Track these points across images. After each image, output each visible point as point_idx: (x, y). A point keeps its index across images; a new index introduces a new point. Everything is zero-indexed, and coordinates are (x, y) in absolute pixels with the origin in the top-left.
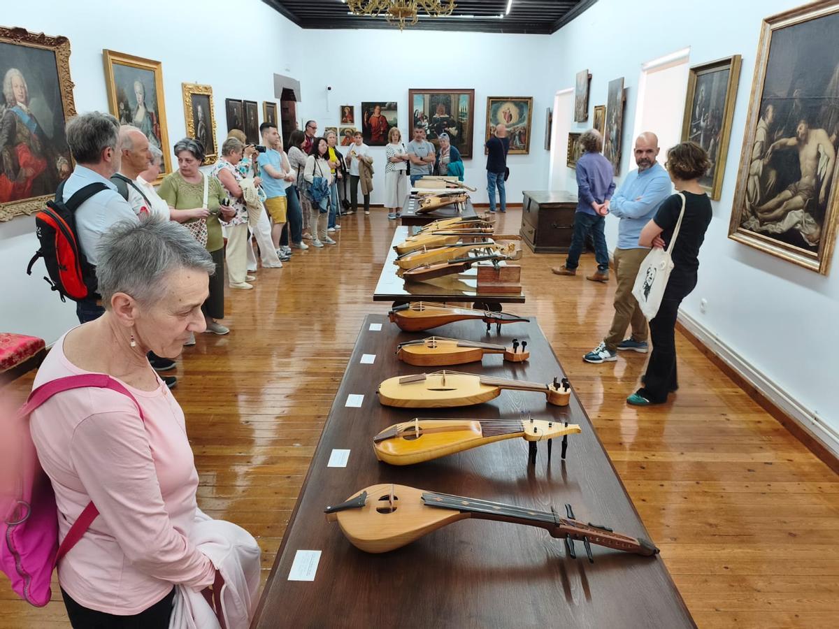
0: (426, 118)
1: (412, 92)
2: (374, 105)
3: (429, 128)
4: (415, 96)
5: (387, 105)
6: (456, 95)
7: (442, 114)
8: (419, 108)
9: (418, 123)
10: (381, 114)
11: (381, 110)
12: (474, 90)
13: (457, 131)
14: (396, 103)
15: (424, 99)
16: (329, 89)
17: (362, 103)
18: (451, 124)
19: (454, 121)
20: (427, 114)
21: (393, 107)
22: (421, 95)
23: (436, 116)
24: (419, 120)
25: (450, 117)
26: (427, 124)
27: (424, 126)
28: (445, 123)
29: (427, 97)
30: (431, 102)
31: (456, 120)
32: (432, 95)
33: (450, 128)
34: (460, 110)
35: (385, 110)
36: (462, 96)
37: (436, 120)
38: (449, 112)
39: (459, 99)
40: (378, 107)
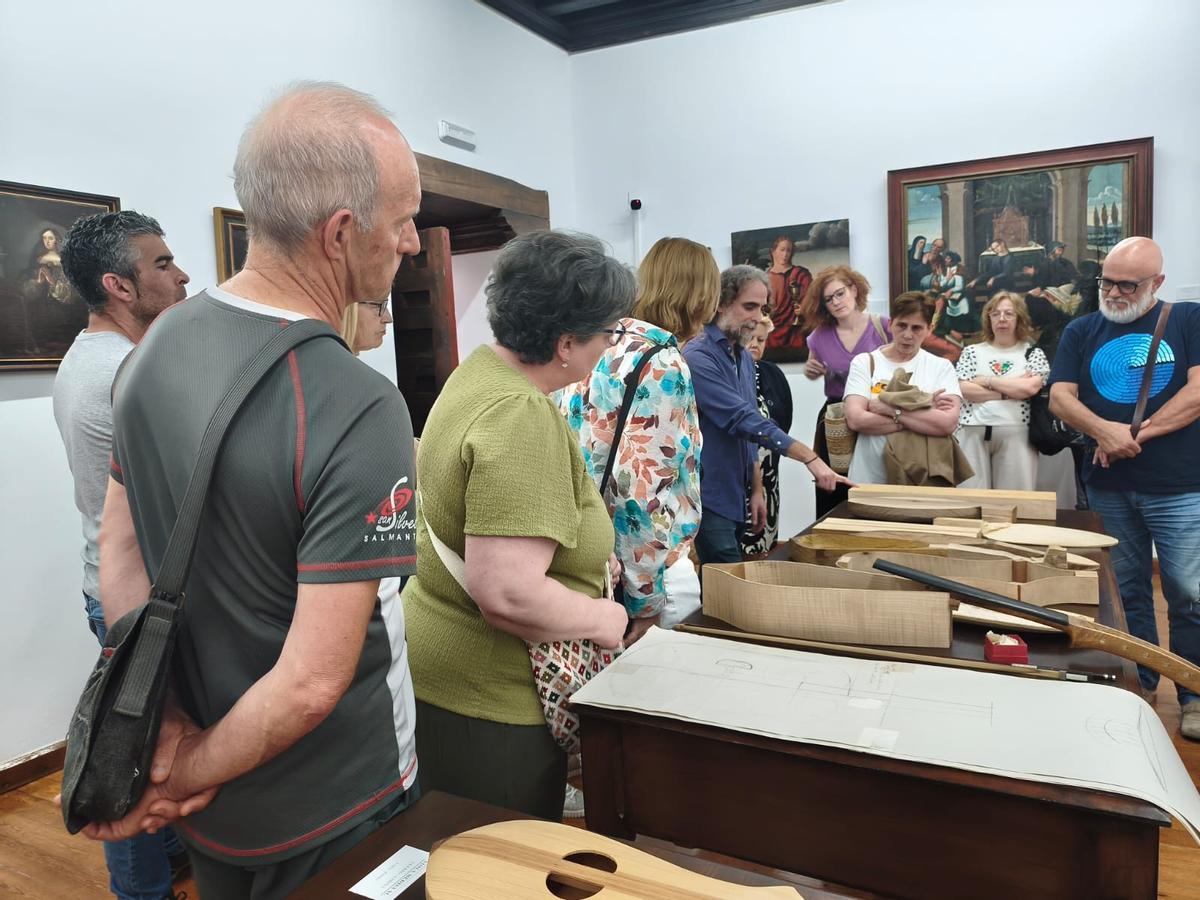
0: (955, 259)
1: (900, 182)
2: (770, 236)
3: (964, 293)
4: (913, 194)
5: (812, 233)
6: (1074, 172)
7: (1017, 242)
8: (927, 230)
9: (926, 280)
10: (796, 261)
11: (792, 251)
12: (1149, 141)
13: (1078, 297)
14: (846, 223)
15: (944, 198)
16: (636, 205)
17: (735, 236)
18: (1055, 274)
19: (1064, 263)
20: (958, 246)
21: (835, 237)
22: (936, 189)
23: (995, 250)
24: (928, 269)
25: (1048, 249)
26: (959, 280)
27: (947, 288)
28: (1031, 271)
29: (957, 191)
30: (973, 205)
31: (1072, 256)
32: (975, 185)
33: (1051, 290)
34: (1090, 222)
35: (808, 249)
36: (1096, 174)
37: (993, 266)
38: (1042, 233)
39: (1084, 184)
40: (783, 244)
